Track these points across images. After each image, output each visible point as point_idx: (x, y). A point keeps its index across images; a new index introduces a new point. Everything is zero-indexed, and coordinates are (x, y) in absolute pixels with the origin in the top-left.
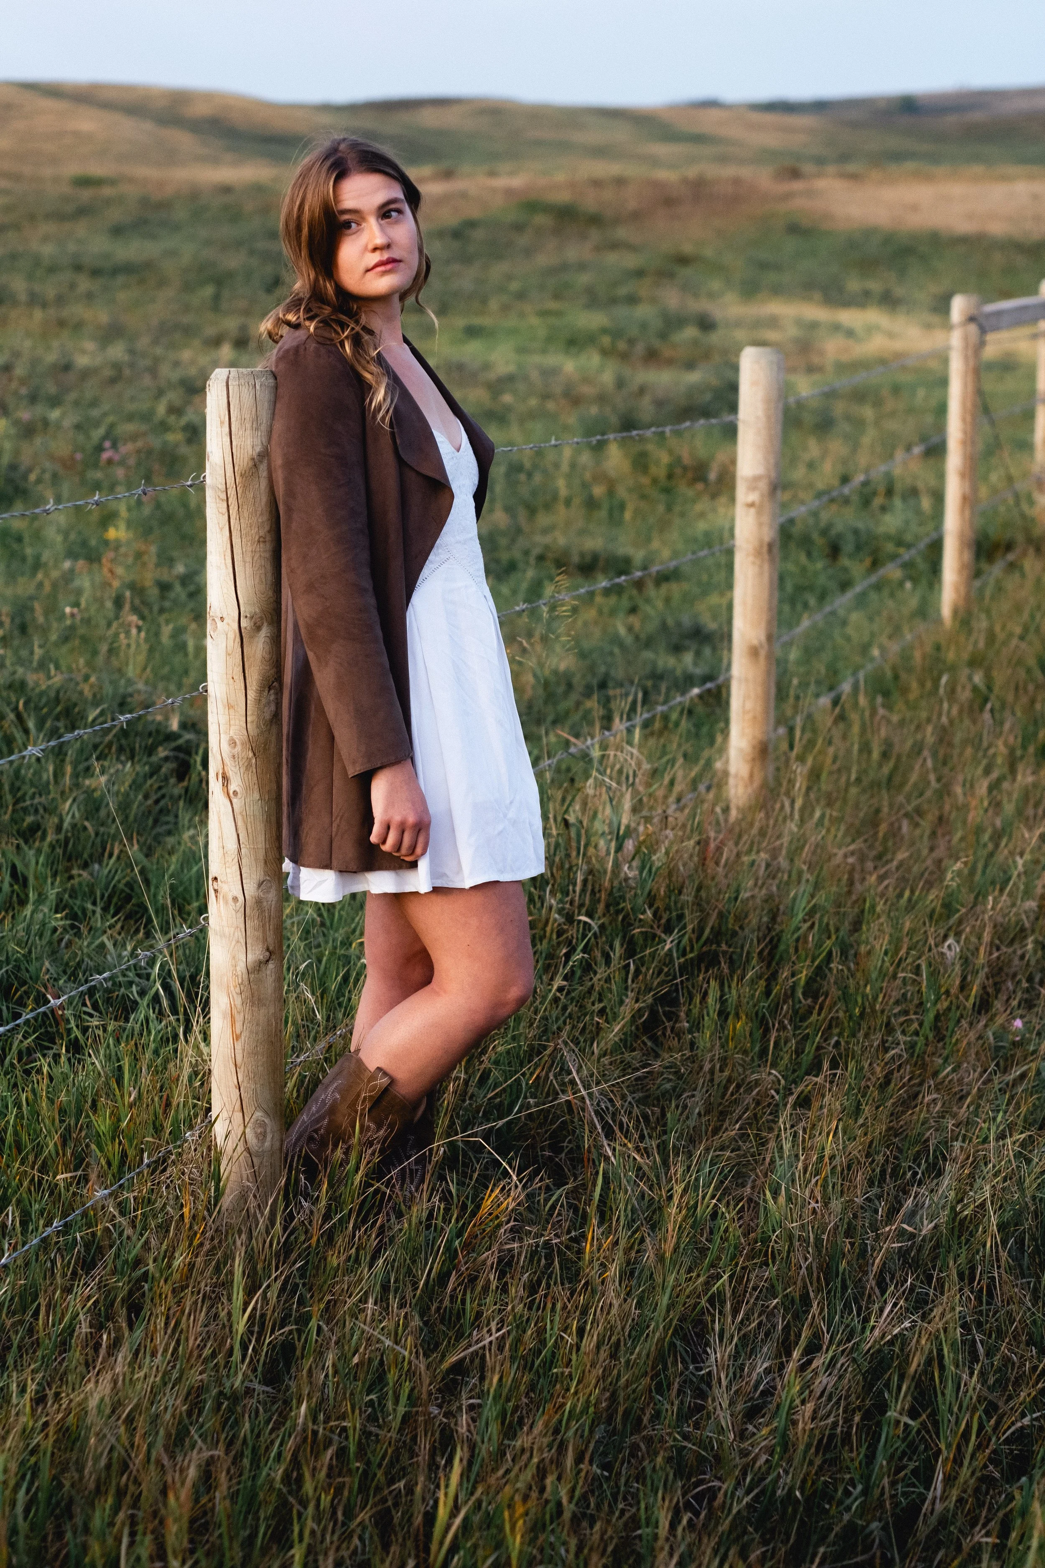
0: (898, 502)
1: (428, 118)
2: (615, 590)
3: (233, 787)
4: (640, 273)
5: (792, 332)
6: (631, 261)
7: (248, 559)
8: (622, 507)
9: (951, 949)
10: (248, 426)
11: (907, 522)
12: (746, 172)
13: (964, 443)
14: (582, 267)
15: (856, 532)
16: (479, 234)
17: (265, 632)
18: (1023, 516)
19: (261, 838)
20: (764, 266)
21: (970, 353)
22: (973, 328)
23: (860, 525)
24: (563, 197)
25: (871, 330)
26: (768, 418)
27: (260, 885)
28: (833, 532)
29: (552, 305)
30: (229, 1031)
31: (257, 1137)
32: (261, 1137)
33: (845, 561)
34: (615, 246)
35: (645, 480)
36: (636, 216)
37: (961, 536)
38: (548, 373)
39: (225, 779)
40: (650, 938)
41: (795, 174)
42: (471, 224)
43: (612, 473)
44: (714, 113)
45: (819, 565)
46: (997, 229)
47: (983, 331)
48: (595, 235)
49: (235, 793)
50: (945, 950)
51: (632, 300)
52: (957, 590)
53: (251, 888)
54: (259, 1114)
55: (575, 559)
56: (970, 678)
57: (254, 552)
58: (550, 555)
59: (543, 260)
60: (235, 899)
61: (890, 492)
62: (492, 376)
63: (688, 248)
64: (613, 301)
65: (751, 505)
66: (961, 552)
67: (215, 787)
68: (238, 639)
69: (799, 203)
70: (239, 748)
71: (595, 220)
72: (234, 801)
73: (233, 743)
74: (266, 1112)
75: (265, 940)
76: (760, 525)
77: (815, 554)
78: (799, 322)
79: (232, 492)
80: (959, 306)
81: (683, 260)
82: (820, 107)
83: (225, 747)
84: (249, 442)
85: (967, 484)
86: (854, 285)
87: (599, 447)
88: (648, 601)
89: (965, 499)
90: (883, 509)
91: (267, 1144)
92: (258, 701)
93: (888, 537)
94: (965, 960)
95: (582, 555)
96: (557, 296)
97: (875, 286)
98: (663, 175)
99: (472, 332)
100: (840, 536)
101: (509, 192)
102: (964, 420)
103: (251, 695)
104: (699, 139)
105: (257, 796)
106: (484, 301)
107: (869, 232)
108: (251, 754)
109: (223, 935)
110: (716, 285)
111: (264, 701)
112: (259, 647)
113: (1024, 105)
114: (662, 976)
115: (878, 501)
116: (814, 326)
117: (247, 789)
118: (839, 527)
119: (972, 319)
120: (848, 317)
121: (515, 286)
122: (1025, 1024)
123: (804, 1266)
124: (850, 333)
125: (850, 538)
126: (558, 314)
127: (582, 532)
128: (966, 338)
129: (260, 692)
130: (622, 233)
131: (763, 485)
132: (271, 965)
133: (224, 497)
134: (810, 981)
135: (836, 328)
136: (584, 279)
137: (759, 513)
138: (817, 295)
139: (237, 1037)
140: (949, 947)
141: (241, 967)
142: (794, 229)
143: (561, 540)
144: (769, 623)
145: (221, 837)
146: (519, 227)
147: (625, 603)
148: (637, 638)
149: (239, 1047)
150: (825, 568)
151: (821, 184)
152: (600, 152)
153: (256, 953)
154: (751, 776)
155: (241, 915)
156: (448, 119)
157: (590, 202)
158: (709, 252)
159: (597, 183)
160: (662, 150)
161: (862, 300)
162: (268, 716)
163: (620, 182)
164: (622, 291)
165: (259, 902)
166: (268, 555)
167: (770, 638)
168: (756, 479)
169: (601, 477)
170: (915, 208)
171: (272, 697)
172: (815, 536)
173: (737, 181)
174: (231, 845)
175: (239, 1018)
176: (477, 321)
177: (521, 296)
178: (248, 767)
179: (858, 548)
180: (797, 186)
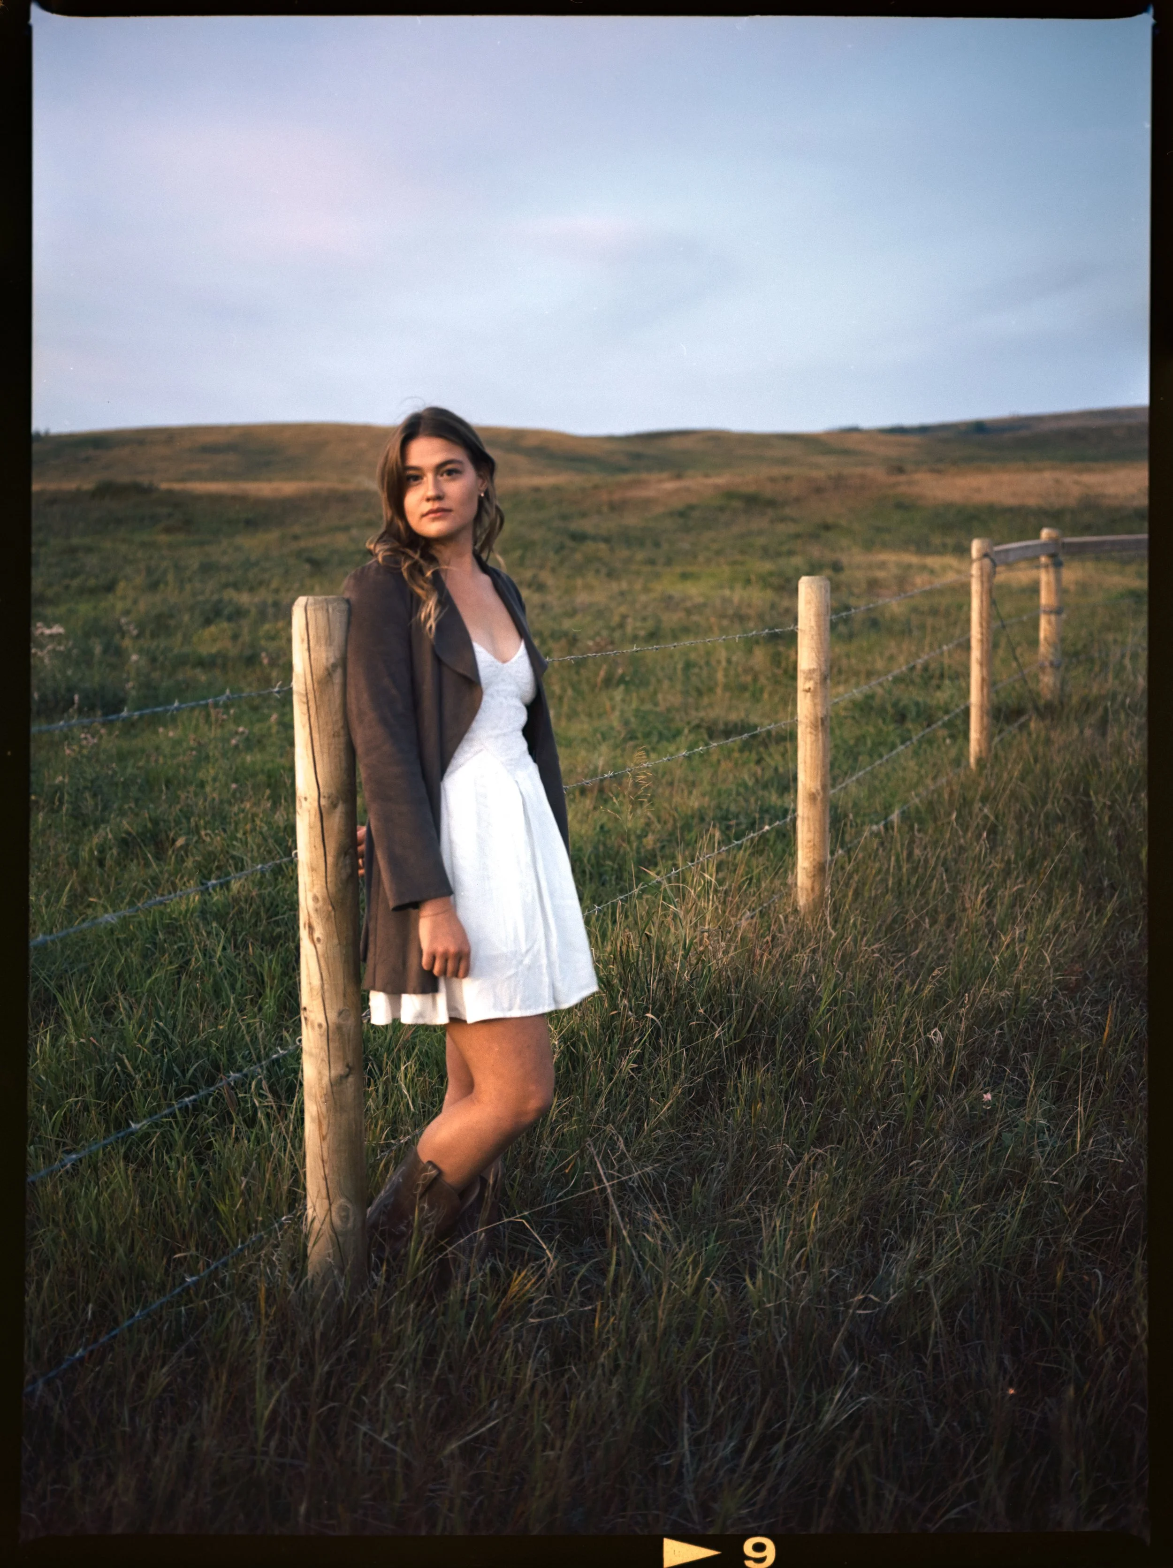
0: (947, 682)
1: (675, 444)
2: (745, 747)
3: (318, 934)
4: (797, 536)
5: (894, 571)
6: (792, 528)
7: (325, 750)
8: (762, 690)
9: (937, 1037)
10: (323, 642)
11: (952, 697)
12: (870, 471)
13: (982, 641)
14: (760, 533)
15: (917, 704)
16: (696, 514)
17: (340, 808)
18: (1030, 691)
19: (340, 976)
20: (878, 530)
21: (985, 579)
22: (987, 561)
23: (920, 700)
24: (752, 489)
25: (945, 569)
26: (819, 627)
27: (340, 1013)
28: (901, 704)
29: (739, 557)
30: (317, 1133)
31: (341, 1218)
32: (345, 1219)
33: (909, 725)
34: (783, 519)
35: (779, 672)
36: (797, 500)
37: (982, 706)
38: (726, 600)
39: (311, 928)
40: (705, 1028)
41: (900, 470)
42: (692, 507)
43: (757, 668)
44: (856, 436)
45: (892, 727)
46: (1032, 502)
47: (994, 564)
48: (770, 512)
49: (319, 940)
50: (931, 1036)
51: (791, 553)
52: (979, 745)
53: (333, 1016)
54: (342, 1201)
55: (721, 726)
56: (981, 810)
57: (329, 744)
58: (704, 724)
59: (736, 529)
60: (320, 1026)
61: (942, 676)
62: (689, 604)
63: (830, 520)
64: (779, 554)
65: (808, 690)
66: (982, 718)
67: (304, 933)
68: (318, 816)
69: (902, 489)
70: (320, 904)
71: (771, 503)
72: (318, 946)
73: (315, 899)
74: (347, 1198)
75: (345, 1058)
76: (815, 705)
77: (888, 720)
78: (898, 565)
79: (311, 696)
80: (976, 547)
81: (827, 527)
82: (923, 430)
83: (311, 903)
84: (324, 655)
85: (985, 670)
86: (936, 540)
87: (750, 651)
88: (770, 755)
89: (983, 680)
90: (939, 687)
91: (350, 1225)
92: (336, 864)
93: (939, 708)
94: (948, 1044)
95: (726, 724)
96: (743, 552)
97: (950, 541)
98: (816, 474)
99: (685, 576)
100: (905, 707)
101: (716, 487)
102: (981, 625)
103: (330, 859)
104: (846, 452)
105: (336, 941)
106: (695, 557)
107: (949, 506)
108: (330, 908)
109: (311, 1055)
110: (845, 542)
111: (340, 865)
112: (336, 820)
113: (1054, 425)
114: (712, 1059)
115: (934, 682)
116: (909, 566)
117: (328, 936)
118: (905, 701)
119: (986, 555)
120: (932, 561)
121: (715, 546)
122: (993, 1097)
123: (780, 1340)
124: (932, 572)
125: (913, 710)
126: (742, 563)
127: (730, 708)
128: (981, 569)
129: (337, 857)
130: (788, 511)
131: (816, 676)
132: (351, 1079)
133: (305, 700)
134: (828, 1063)
135: (923, 568)
136: (761, 541)
137: (814, 696)
138: (912, 548)
139: (323, 1138)
140: (935, 1034)
141: (326, 1081)
142: (900, 506)
143: (712, 714)
144: (824, 776)
145: (309, 976)
146: (722, 509)
147: (754, 756)
148: (757, 781)
149: (325, 1146)
150: (896, 729)
151: (918, 476)
152: (785, 461)
153: (338, 1069)
154: (813, 889)
155: (325, 1039)
156: (688, 443)
157: (768, 491)
158: (843, 522)
159: (773, 480)
160: (823, 460)
161: (942, 550)
162: (344, 876)
163: (788, 479)
164: (785, 548)
165: (339, 1028)
166: (342, 747)
167: (824, 787)
168: (811, 671)
169: (748, 670)
170: (978, 490)
171: (348, 861)
172: (889, 707)
173: (863, 477)
174: (316, 982)
175: (325, 1123)
176: (690, 569)
177: (718, 553)
178: (328, 918)
179: (918, 715)
180: (903, 478)
